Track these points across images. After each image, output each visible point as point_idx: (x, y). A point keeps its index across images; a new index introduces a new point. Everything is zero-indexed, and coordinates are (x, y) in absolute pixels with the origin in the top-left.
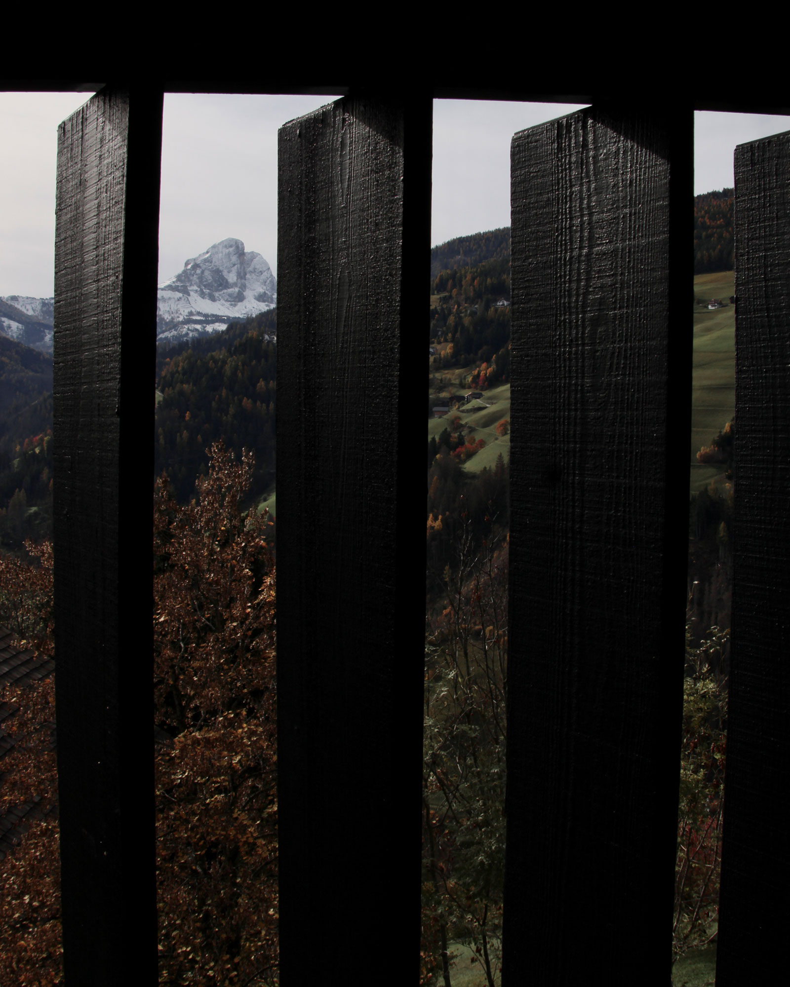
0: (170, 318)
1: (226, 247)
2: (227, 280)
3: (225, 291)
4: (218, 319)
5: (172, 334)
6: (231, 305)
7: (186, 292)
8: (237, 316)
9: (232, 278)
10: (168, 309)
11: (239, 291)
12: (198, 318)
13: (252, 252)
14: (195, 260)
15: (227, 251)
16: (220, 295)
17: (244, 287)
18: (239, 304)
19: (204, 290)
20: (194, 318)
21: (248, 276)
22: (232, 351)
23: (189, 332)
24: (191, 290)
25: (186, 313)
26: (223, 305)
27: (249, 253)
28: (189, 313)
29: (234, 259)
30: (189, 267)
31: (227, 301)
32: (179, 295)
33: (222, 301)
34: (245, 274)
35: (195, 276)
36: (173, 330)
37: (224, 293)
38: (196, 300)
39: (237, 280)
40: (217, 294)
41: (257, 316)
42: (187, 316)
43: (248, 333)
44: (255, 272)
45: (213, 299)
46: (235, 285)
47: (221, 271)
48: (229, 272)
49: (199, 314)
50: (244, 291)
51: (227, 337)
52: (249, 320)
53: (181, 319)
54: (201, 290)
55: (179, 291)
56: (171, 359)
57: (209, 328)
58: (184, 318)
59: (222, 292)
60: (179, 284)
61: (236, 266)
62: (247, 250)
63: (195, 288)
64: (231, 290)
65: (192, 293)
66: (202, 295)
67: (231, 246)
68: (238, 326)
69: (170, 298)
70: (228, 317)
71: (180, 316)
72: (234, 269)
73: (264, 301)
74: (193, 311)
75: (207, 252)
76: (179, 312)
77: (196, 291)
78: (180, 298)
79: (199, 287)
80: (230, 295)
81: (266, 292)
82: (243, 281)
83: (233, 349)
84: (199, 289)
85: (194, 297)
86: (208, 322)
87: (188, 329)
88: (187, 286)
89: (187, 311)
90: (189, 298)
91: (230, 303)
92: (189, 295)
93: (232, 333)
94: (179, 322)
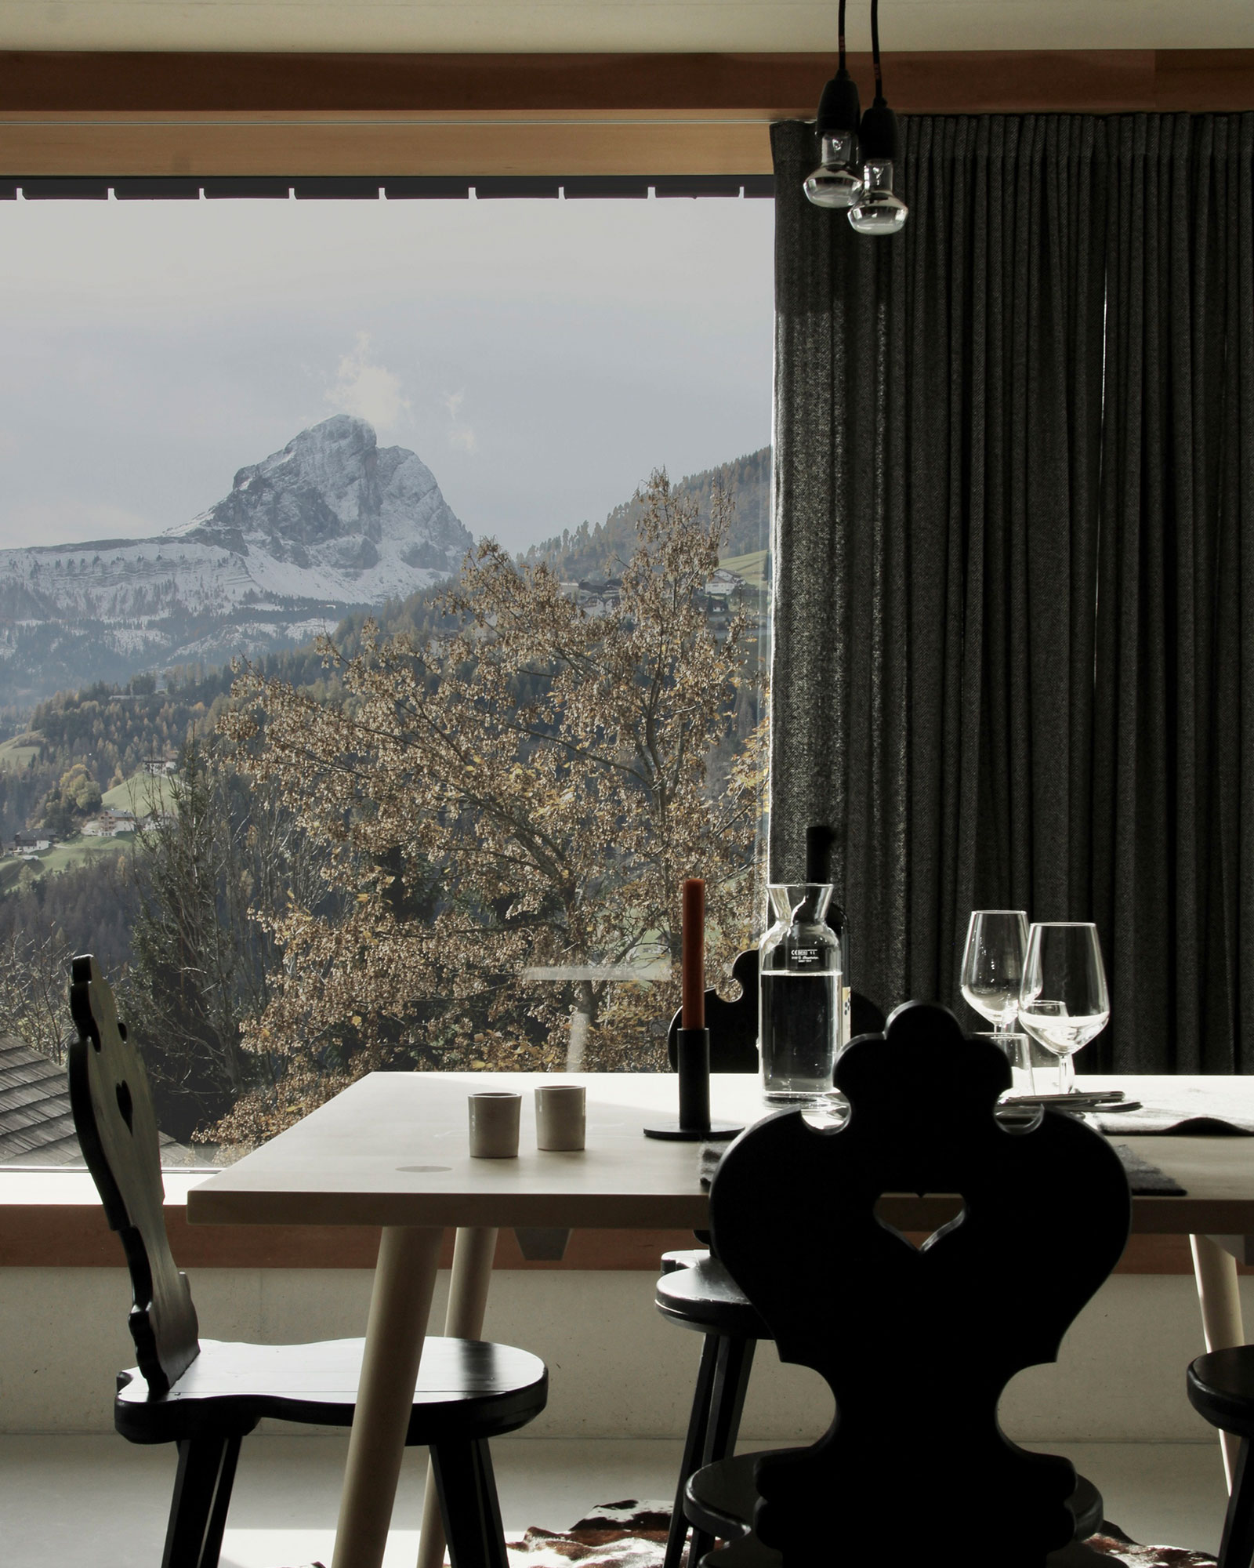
0: (200, 608)
1: (331, 436)
2: (335, 517)
3: (332, 542)
4: (313, 608)
5: (207, 647)
6: (347, 575)
7: (237, 545)
8: (361, 603)
9: (347, 510)
10: (196, 587)
11: (365, 542)
12: (268, 607)
13: (395, 449)
14: (258, 468)
15: (335, 446)
16: (319, 552)
17: (375, 532)
18: (366, 572)
19: (282, 542)
20: (259, 607)
21: (386, 506)
23: (247, 641)
24: (250, 542)
25: (239, 596)
26: (326, 576)
27: (389, 451)
28: (245, 595)
29: (352, 464)
30: (245, 486)
31: (336, 565)
32: (220, 553)
33: (326, 567)
34: (380, 502)
35: (259, 508)
36: (209, 637)
37: (328, 548)
38: (262, 565)
39: (359, 515)
40: (311, 550)
41: (410, 599)
42: (241, 603)
44: (402, 495)
45: (303, 561)
46: (354, 526)
47: (320, 496)
48: (339, 497)
49: (270, 597)
50: (377, 543)
52: (392, 611)
53: (227, 610)
54: (275, 540)
55: (220, 543)
56: (208, 705)
57: (295, 632)
58: (235, 609)
59: (325, 545)
60: (221, 527)
61: (357, 482)
63: (260, 535)
64: (345, 539)
65: (252, 549)
66: (278, 553)
67: (343, 436)
69: (200, 562)
70: (341, 605)
71: (225, 604)
72: (353, 490)
73: (424, 566)
74: (257, 590)
75: (288, 450)
76: (223, 595)
77: (263, 542)
78: (225, 561)
79: (269, 533)
80: (344, 552)
81: (430, 543)
82: (374, 517)
84: (269, 539)
85: (258, 556)
86: (293, 618)
87: (245, 634)
88: (241, 531)
89: (241, 591)
90: (246, 560)
91: (343, 570)
92: (246, 554)
93: (349, 640)
94: (222, 617)
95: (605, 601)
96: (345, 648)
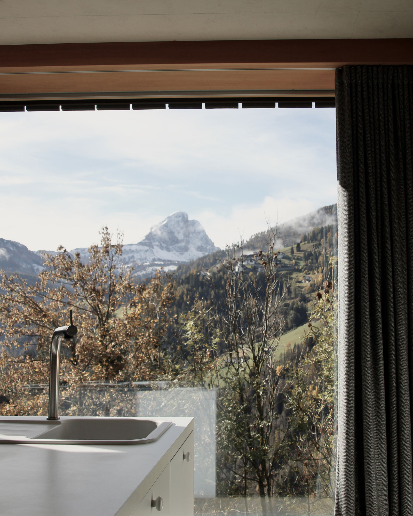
0: (141, 263)
1: (176, 217)
2: (177, 238)
3: (176, 245)
4: (171, 263)
5: (142, 273)
6: (180, 254)
7: (151, 246)
8: (184, 261)
9: (180, 236)
10: (139, 257)
11: (185, 245)
12: (159, 263)
13: (193, 220)
14: (156, 226)
15: (177, 219)
16: (173, 248)
17: (188, 242)
18: (186, 253)
19: (163, 245)
20: (156, 263)
21: (191, 235)
22: (180, 283)
23: (153, 271)
24: (154, 245)
26: (175, 254)
27: (191, 221)
29: (182, 224)
30: (153, 230)
31: (177, 251)
32: (146, 248)
33: (175, 252)
34: (189, 234)
35: (157, 236)
36: (143, 271)
37: (175, 246)
38: (157, 251)
39: (184, 238)
40: (171, 247)
41: (196, 260)
42: (152, 261)
43: (190, 270)
44: (195, 232)
45: (168, 250)
46: (182, 241)
47: (173, 233)
48: (178, 233)
49: (160, 260)
50: (188, 245)
51: (177, 274)
52: (192, 263)
53: (148, 264)
54: (161, 245)
55: (146, 245)
57: (166, 269)
58: (150, 263)
60: (147, 241)
61: (183, 229)
62: (190, 219)
63: (157, 243)
64: (180, 244)
65: (155, 247)
66: (162, 248)
67: (180, 217)
68: (184, 267)
69: (141, 250)
70: (178, 262)
71: (147, 261)
72: (182, 231)
73: (201, 251)
74: (156, 258)
75: (165, 220)
76: (147, 259)
78: (147, 250)
79: (159, 243)
80: (180, 248)
81: (203, 245)
82: (188, 238)
83: (181, 281)
84: (159, 244)
85: (156, 249)
86: (165, 265)
88: (152, 242)
89: (152, 258)
90: (154, 250)
91: (179, 253)
92: (153, 248)
93: (180, 271)
94: (147, 265)
95: (248, 260)
96: (179, 273)
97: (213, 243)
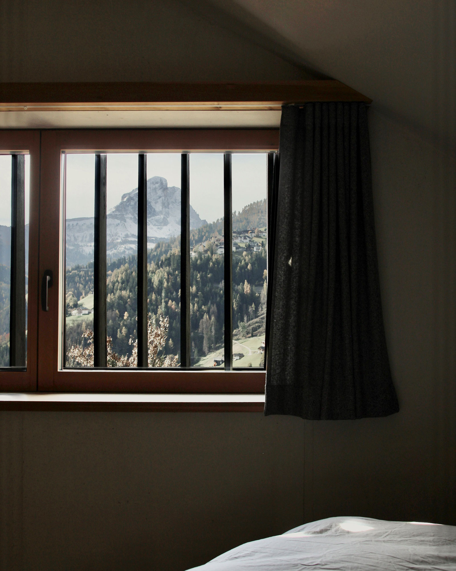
0: (110, 240)
1: (153, 183)
2: (154, 209)
3: (153, 218)
5: (113, 252)
7: (123, 219)
8: (163, 237)
9: (158, 207)
10: (109, 233)
11: (164, 218)
12: (133, 239)
13: (174, 187)
14: (129, 194)
15: (154, 186)
16: (149, 221)
17: (167, 214)
18: (165, 227)
20: (130, 239)
21: (170, 206)
22: (160, 264)
23: (126, 250)
24: (127, 218)
25: (123, 235)
26: (152, 228)
27: (171, 188)
28: (125, 235)
29: (160, 192)
30: (125, 199)
31: (155, 225)
32: (118, 221)
33: (151, 226)
34: (169, 204)
35: (130, 207)
36: (113, 249)
37: (152, 219)
38: (131, 225)
39: (162, 209)
42: (124, 238)
43: (171, 250)
44: (176, 202)
46: (161, 212)
47: (150, 203)
48: (156, 203)
49: (133, 236)
50: (168, 218)
51: (155, 253)
53: (119, 241)
54: (135, 217)
55: (117, 218)
56: (112, 271)
58: (122, 240)
59: (151, 219)
60: (118, 213)
61: (161, 198)
62: (169, 186)
63: (130, 216)
64: (158, 217)
65: (127, 220)
66: (136, 221)
67: (157, 183)
68: (164, 245)
69: (110, 225)
70: (156, 238)
71: (119, 238)
72: (160, 201)
74: (129, 233)
76: (118, 235)
77: (131, 218)
78: (119, 224)
79: (133, 215)
80: (157, 221)
82: (167, 209)
83: (160, 262)
84: (133, 217)
85: (129, 222)
87: (125, 248)
88: (123, 215)
89: (124, 234)
90: (126, 224)
91: (157, 227)
92: (125, 221)
93: (159, 250)
94: (118, 243)
95: (241, 237)
96: (157, 253)
97: (198, 215)
